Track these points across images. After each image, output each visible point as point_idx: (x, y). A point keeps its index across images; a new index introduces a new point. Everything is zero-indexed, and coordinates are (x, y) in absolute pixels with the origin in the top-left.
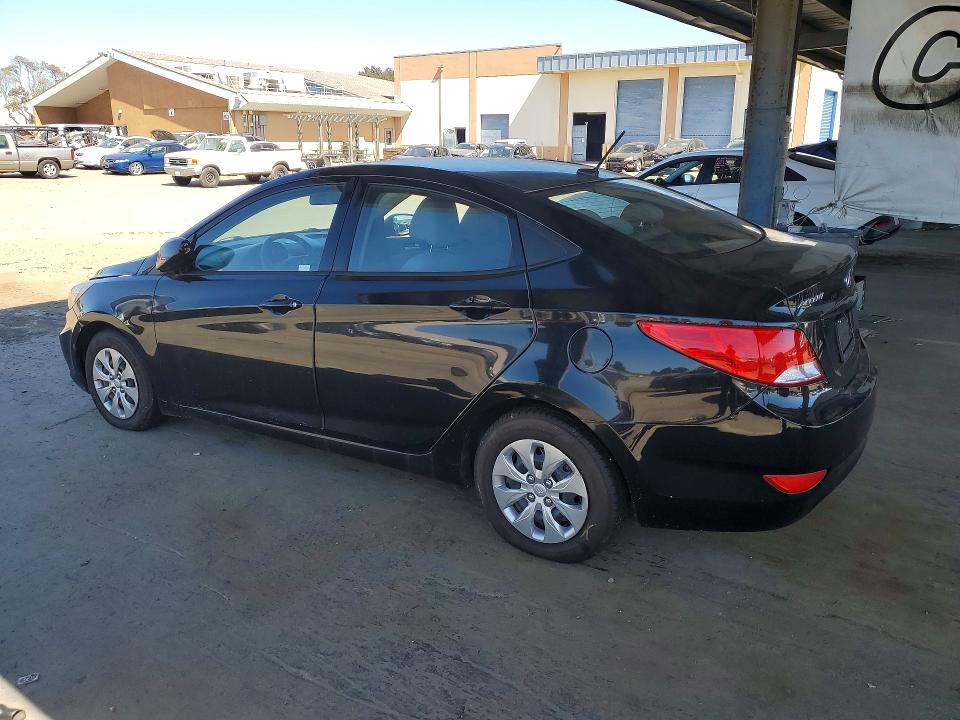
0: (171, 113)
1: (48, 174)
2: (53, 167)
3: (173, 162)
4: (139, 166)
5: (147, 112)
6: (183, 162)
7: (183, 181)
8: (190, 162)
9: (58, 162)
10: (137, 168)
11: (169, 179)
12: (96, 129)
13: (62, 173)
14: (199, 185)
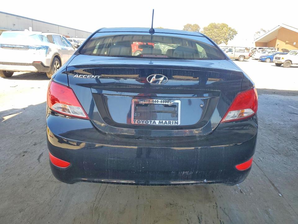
0: (295, 43)
1: (241, 60)
2: (243, 58)
3: (276, 58)
4: (269, 59)
5: (286, 43)
6: (279, 58)
7: (278, 65)
8: (281, 58)
9: (245, 57)
10: (268, 60)
11: (274, 64)
12: (266, 48)
13: (245, 60)
14: (283, 67)
